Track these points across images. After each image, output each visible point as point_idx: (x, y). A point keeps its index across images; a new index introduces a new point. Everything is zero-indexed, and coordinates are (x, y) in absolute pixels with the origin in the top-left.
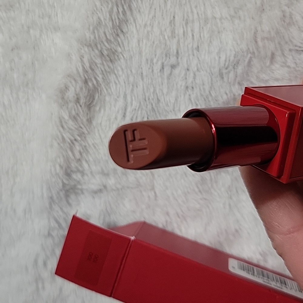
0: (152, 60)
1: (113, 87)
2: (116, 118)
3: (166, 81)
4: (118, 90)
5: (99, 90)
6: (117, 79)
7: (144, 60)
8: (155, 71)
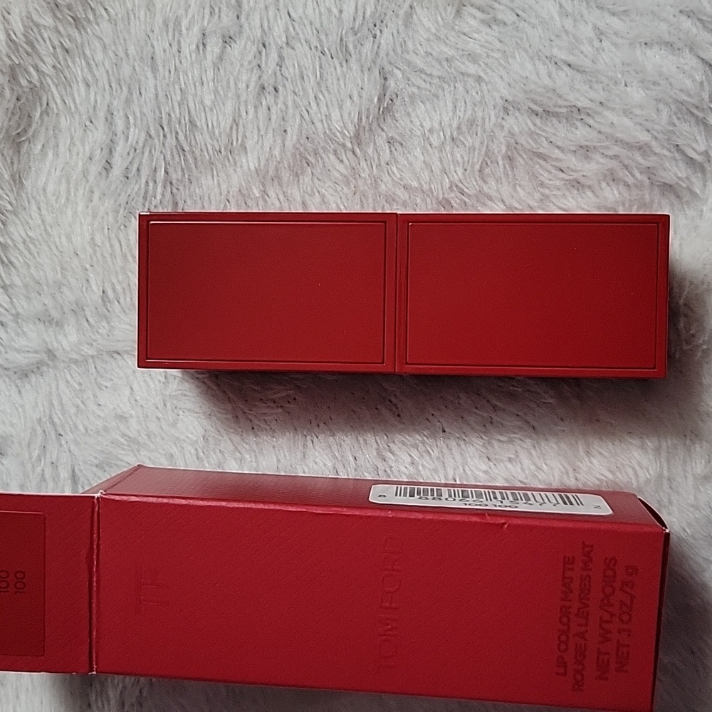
0: (178, 23)
1: (79, 90)
2: (85, 173)
3: (210, 74)
4: (92, 99)
5: (44, 99)
6: (91, 70)
7: (159, 20)
8: (185, 50)
